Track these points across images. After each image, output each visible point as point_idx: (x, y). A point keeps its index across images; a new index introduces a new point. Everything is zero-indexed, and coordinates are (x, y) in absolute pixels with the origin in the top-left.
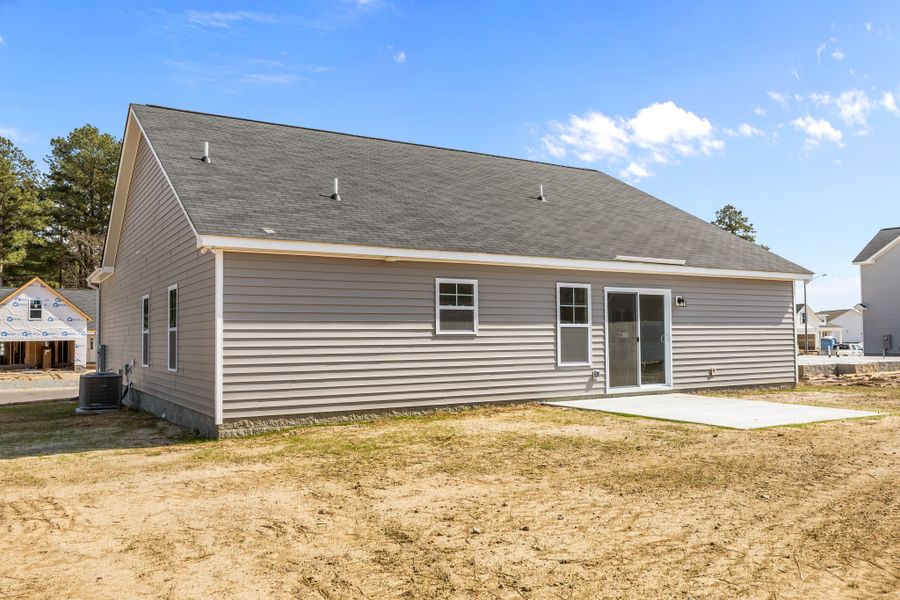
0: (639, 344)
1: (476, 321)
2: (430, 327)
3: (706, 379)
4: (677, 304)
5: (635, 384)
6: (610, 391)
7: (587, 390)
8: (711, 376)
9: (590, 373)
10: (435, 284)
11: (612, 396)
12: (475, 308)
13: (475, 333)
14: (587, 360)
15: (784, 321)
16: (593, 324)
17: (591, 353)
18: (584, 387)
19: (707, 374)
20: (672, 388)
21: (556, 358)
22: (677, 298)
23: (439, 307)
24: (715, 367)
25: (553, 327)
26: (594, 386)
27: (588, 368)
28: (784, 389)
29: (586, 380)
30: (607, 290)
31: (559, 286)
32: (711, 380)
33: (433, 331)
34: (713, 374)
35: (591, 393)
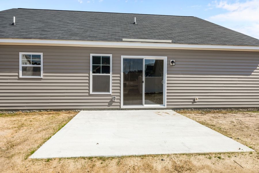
0: (144, 84)
1: (42, 72)
3: (191, 103)
4: (171, 64)
5: (142, 104)
6: (123, 107)
7: (108, 106)
8: (194, 102)
9: (111, 98)
10: (19, 55)
12: (41, 66)
13: (41, 77)
14: (109, 91)
15: (253, 74)
16: (113, 74)
17: (111, 88)
18: (107, 104)
19: (192, 101)
20: (166, 107)
21: (89, 90)
22: (171, 61)
23: (21, 66)
24: (197, 97)
25: (87, 75)
26: (113, 104)
27: (110, 95)
28: (250, 111)
29: (109, 101)
30: (123, 57)
31: (92, 55)
32: (194, 104)
33: (18, 76)
34: (196, 101)
35: (111, 107)
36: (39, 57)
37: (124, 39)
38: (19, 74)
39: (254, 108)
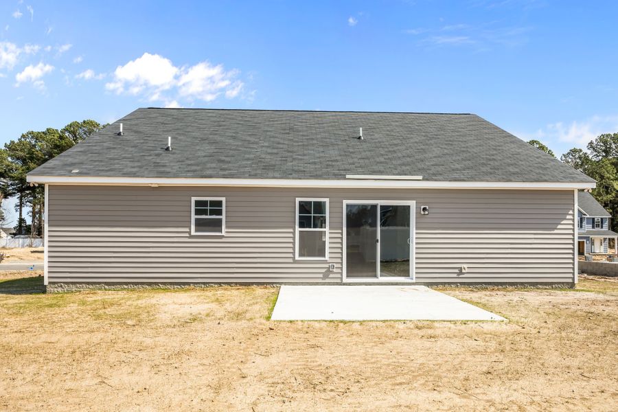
0: (379, 244)
1: (224, 227)
2: (187, 230)
3: (455, 275)
4: (422, 213)
5: (375, 276)
6: (345, 280)
7: (323, 278)
8: (461, 273)
9: (327, 266)
10: (191, 201)
11: (349, 284)
12: (223, 217)
13: (223, 234)
14: (324, 256)
15: (559, 227)
16: (330, 228)
17: (327, 250)
18: (321, 276)
19: (457, 271)
20: (414, 281)
21: (294, 253)
22: (422, 207)
23: (194, 217)
24: (466, 266)
25: (292, 230)
26: (331, 276)
27: (325, 262)
28: (556, 288)
29: (324, 271)
30: (345, 202)
31: (298, 200)
32: (460, 276)
33: (190, 232)
34: (463, 271)
35: (327, 281)
36: (219, 203)
37: (348, 176)
38: (190, 229)
39: (563, 283)
